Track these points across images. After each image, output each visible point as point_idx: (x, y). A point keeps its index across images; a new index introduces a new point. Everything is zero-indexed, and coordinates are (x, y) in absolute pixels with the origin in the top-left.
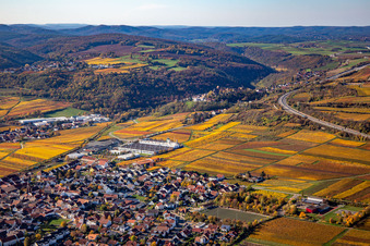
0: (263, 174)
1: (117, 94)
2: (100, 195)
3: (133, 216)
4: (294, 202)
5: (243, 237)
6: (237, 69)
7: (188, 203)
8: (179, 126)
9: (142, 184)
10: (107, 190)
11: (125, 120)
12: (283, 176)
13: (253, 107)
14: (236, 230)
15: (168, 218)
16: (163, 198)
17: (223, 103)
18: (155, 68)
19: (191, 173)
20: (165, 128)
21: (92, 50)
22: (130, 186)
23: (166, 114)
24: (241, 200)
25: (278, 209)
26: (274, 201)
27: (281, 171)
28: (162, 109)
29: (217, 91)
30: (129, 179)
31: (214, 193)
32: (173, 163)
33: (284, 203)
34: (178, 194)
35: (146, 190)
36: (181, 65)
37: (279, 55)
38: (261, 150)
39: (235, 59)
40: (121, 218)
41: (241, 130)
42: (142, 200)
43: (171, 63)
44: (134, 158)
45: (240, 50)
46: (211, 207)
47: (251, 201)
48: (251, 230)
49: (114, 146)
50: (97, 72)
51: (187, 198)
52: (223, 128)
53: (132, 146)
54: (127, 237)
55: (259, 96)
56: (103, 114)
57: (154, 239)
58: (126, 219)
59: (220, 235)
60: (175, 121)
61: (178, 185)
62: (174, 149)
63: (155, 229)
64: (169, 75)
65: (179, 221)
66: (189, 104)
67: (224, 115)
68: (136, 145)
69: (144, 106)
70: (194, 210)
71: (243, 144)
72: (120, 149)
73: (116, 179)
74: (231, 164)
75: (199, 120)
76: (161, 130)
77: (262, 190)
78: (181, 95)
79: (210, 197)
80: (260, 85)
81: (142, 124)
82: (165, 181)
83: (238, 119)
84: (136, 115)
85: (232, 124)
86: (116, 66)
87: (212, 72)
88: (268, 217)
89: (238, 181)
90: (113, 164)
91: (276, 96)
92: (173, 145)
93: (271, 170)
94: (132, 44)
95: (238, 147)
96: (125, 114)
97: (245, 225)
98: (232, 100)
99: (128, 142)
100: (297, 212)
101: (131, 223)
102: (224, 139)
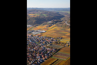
0: (62, 37)
1: (34, 21)
2: (29, 42)
3: (35, 47)
4: (68, 43)
5: (57, 51)
6: (58, 16)
7: (47, 44)
8: (46, 27)
9: (37, 40)
10: (30, 41)
11: (35, 26)
12: (66, 38)
13: (60, 24)
14: (56, 50)
15: (42, 47)
16: (41, 43)
17: (54, 23)
18: (42, 16)
19: (47, 37)
20: (43, 28)
21: (30, 12)
22: (35, 40)
23: (44, 25)
24: (57, 43)
25: (65, 45)
26: (64, 43)
27: (66, 37)
28: (43, 24)
29: (53, 20)
30: (35, 39)
31: (52, 42)
32: (44, 35)
33: (66, 44)
34: (44, 42)
35: (38, 41)
36: (47, 15)
37: (66, 13)
38: (62, 32)
39: (57, 14)
40: (32, 47)
41: (58, 28)
42: (37, 43)
43: (45, 15)
44: (36, 34)
45: (58, 12)
46: (51, 45)
47: (59, 43)
48: (59, 50)
49: (33, 32)
50: (30, 17)
51: (46, 43)
52: (54, 28)
53: (36, 32)
54: (33, 52)
55: (61, 21)
56: (31, 25)
57: (39, 52)
58: (34, 47)
59: (53, 51)
60: (45, 26)
61: (45, 40)
62: (44, 32)
63: (39, 50)
64: (44, 17)
65: (44, 48)
66: (48, 23)
67: (55, 25)
68: (37, 32)
69: (39, 23)
70: (48, 45)
71: (58, 31)
72: (34, 32)
73: (32, 39)
74: (56, 35)
75: (50, 26)
76: (42, 28)
77: (62, 41)
78: (47, 21)
79: (51, 42)
80: (62, 19)
81: (39, 27)
82: (42, 39)
83: (57, 26)
84: (38, 25)
85: (56, 27)
86: (34, 16)
87: (53, 17)
88: (63, 47)
89: (57, 39)
90: (32, 36)
91: (65, 21)
92: (44, 31)
93: (63, 37)
94: (38, 11)
95: (57, 32)
96: (36, 25)
97: (58, 49)
98: (56, 22)
99: (36, 31)
100: (69, 46)
101: (35, 48)
102: (54, 30)
